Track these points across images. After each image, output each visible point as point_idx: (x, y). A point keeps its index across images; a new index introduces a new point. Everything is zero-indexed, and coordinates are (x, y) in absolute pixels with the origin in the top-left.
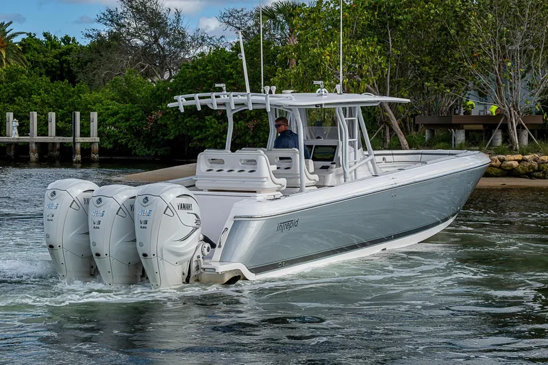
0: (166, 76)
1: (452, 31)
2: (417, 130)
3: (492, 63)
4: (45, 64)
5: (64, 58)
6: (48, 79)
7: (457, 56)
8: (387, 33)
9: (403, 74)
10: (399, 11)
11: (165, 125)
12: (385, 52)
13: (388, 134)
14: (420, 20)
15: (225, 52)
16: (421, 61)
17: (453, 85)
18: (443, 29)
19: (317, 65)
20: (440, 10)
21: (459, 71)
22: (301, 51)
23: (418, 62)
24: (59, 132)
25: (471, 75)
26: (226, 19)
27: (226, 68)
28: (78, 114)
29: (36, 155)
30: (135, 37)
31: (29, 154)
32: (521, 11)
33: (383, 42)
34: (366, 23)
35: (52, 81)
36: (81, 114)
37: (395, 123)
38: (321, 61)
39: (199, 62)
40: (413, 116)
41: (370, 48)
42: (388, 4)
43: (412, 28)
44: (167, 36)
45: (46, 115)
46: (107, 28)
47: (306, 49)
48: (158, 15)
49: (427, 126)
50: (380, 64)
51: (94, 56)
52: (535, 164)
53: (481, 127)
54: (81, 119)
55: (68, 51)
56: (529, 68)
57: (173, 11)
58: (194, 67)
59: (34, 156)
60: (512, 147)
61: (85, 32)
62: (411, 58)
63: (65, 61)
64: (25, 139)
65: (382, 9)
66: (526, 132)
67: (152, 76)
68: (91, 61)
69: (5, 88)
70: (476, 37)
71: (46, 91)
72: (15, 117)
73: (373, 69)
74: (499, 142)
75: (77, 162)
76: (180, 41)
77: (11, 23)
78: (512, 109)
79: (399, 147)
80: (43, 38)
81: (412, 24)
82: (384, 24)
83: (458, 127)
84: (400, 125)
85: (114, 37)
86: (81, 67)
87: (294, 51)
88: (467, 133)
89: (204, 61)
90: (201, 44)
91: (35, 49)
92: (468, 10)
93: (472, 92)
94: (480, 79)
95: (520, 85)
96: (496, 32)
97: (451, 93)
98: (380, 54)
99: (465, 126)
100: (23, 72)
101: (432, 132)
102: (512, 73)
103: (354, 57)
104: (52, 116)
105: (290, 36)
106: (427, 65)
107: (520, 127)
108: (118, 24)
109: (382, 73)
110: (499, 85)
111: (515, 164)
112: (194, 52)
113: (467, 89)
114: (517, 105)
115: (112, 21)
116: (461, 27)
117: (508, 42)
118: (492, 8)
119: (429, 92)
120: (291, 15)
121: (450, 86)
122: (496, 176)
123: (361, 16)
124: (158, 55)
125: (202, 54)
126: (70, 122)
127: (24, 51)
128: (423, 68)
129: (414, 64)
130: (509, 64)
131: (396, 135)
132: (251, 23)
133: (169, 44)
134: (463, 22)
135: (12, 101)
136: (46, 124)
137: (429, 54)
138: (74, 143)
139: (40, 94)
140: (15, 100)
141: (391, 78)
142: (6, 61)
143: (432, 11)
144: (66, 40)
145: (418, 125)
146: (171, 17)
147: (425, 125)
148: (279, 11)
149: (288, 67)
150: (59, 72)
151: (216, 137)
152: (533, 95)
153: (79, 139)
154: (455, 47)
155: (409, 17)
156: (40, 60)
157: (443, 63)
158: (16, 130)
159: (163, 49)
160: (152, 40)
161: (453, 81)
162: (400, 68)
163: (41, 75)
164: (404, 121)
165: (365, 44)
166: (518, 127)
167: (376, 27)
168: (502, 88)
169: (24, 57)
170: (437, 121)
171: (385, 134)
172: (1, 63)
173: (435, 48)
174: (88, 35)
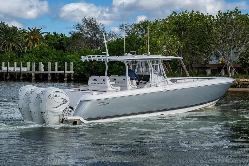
0: (99, 48)
1: (206, 32)
2: (192, 69)
3: (221, 44)
4: (54, 44)
5: (61, 41)
6: (55, 50)
7: (208, 41)
8: (182, 33)
9: (187, 48)
10: (186, 25)
11: (98, 67)
12: (181, 40)
13: (182, 71)
14: (194, 28)
15: (121, 40)
16: (194, 43)
17: (206, 53)
18: (203, 31)
19: (155, 44)
20: (201, 24)
21: (208, 47)
23: (193, 44)
24: (59, 69)
25: (213, 49)
26: (121, 27)
27: (121, 46)
28: (66, 63)
29: (50, 78)
30: (87, 34)
31: (48, 78)
32: (232, 25)
33: (180, 36)
34: (174, 29)
35: (56, 50)
36: (67, 63)
37: (184, 67)
38: (157, 43)
39: (111, 44)
40: (191, 64)
41: (175, 38)
42: (183, 22)
43: (191, 31)
44: (99, 34)
45: (54, 63)
46: (77, 31)
47: (151, 38)
48: (96, 26)
49: (196, 68)
50: (179, 44)
51: (72, 41)
52: (237, 82)
53: (216, 68)
54: (67, 64)
55: (62, 40)
56: (235, 46)
57: (101, 25)
59: (49, 78)
60: (228, 76)
61: (69, 32)
62: (191, 42)
63: (61, 43)
64: (46, 72)
65: (180, 24)
66: (234, 71)
67: (93, 49)
68: (71, 43)
69: (39, 53)
70: (215, 34)
71: (54, 54)
72: (42, 63)
73: (176, 46)
74: (224, 74)
75: (66, 80)
77: (41, 29)
78: (228, 62)
79: (186, 76)
80: (53, 34)
81: (191, 29)
82: (180, 30)
83: (208, 68)
84: (186, 67)
85: (79, 34)
86: (67, 45)
87: (147, 39)
88: (211, 70)
89: (113, 43)
90: (112, 37)
91: (51, 39)
92: (212, 24)
93: (214, 55)
94: (216, 50)
95: (231, 53)
96: (222, 33)
97: (206, 56)
98: (179, 41)
99: (211, 68)
100: (46, 47)
101: (198, 70)
102: (228, 48)
103: (169, 41)
104: (56, 63)
105: (145, 34)
106: (196, 45)
107: (231, 68)
108: (81, 29)
109: (180, 48)
110: (223, 52)
112: (109, 40)
113: (211, 54)
114: (230, 60)
115: (79, 28)
116: (210, 31)
117: (227, 36)
118: (221, 23)
119: (197, 55)
120: (146, 26)
121: (205, 53)
123: (172, 26)
124: (96, 41)
125: (112, 40)
126: (63, 65)
127: (46, 39)
128: (195, 46)
129: (192, 44)
130: (228, 45)
131: (185, 71)
132: (130, 29)
133: (100, 36)
134: (210, 29)
135: (41, 57)
136: (54, 66)
137: (198, 41)
138: (64, 73)
139: (52, 55)
140: (42, 57)
141: (183, 50)
142: (40, 43)
143: (199, 25)
144: (62, 35)
145: (193, 67)
146: (101, 27)
147: (196, 67)
148: (142, 24)
149: (144, 45)
150: (59, 47)
151: (117, 71)
152: (237, 56)
153: (66, 72)
154: (207, 38)
155: (190, 27)
156: (52, 42)
157: (203, 44)
158: (43, 69)
159: (98, 38)
160: (94, 35)
161: (206, 51)
162: (187, 46)
163: (52, 48)
164: (188, 66)
165: (173, 37)
166: (231, 69)
167: (177, 31)
168: (225, 54)
169: (46, 41)
170: (200, 66)
171: (180, 71)
172: (38, 44)
173: (199, 39)
174: (70, 33)
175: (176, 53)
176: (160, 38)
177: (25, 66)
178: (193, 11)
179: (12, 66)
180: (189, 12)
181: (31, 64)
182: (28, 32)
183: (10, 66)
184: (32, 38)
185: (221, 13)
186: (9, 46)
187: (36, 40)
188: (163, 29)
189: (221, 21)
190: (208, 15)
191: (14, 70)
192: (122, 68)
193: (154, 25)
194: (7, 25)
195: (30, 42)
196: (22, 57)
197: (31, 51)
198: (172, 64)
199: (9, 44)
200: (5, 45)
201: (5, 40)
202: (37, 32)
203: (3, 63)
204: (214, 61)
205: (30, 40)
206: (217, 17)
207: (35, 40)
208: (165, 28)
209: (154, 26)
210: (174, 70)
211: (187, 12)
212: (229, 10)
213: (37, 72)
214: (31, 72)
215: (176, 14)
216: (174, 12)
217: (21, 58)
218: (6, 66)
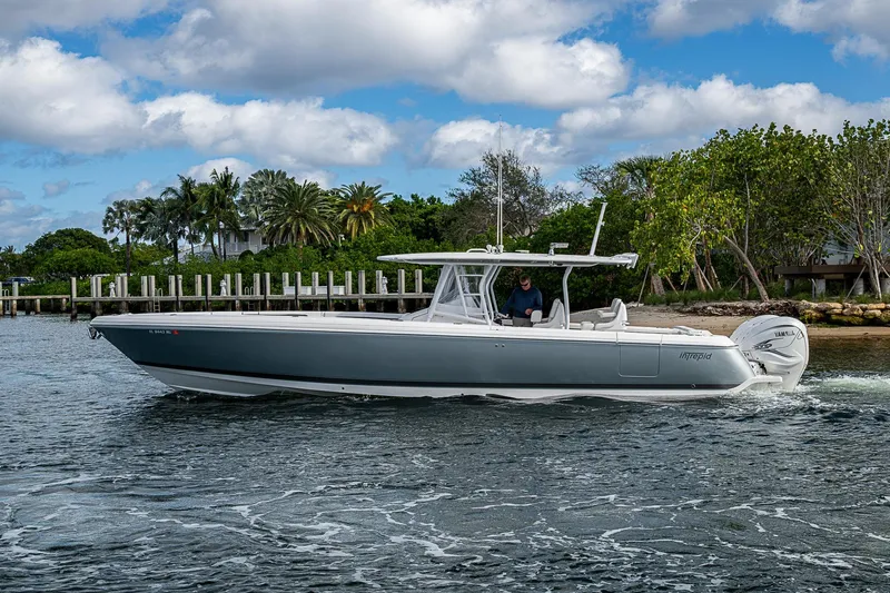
0: (527, 232)
1: (811, 181)
2: (776, 281)
3: (853, 212)
4: (411, 224)
5: (430, 217)
6: (415, 238)
7: (816, 205)
8: (745, 185)
9: (761, 225)
10: (757, 163)
12: (743, 204)
13: (747, 285)
14: (778, 171)
15: (584, 208)
16: (780, 211)
17: (812, 235)
18: (802, 179)
19: (675, 217)
20: (798, 160)
21: (819, 221)
22: (659, 204)
23: (776, 212)
24: (426, 288)
25: (832, 224)
26: (584, 176)
27: (584, 224)
31: (398, 310)
33: (741, 194)
34: (724, 175)
37: (754, 274)
38: (679, 213)
39: (558, 219)
40: (772, 267)
41: (728, 200)
42: (746, 156)
43: (770, 179)
44: (528, 193)
45: (413, 272)
46: (470, 188)
47: (663, 202)
48: (519, 173)
50: (738, 216)
51: (457, 215)
53: (841, 276)
55: (433, 212)
57: (532, 169)
58: (553, 224)
60: (874, 296)
61: (449, 192)
62: (770, 208)
63: (430, 220)
64: (394, 295)
65: (740, 161)
67: (512, 233)
68: (455, 220)
70: (836, 186)
72: (384, 274)
73: (731, 220)
74: (861, 291)
76: (540, 199)
77: (379, 186)
78: (874, 258)
79: (759, 299)
80: (410, 200)
81: (770, 175)
82: (741, 176)
83: (818, 276)
84: (759, 276)
85: (476, 196)
86: (446, 226)
87: (652, 204)
88: (827, 282)
89: (564, 217)
90: (560, 201)
91: (402, 210)
92: (828, 160)
93: (832, 242)
94: (840, 228)
96: (856, 181)
97: (811, 243)
98: (738, 206)
99: (826, 276)
100: (391, 232)
101: (792, 282)
102: (873, 222)
103: (712, 209)
104: (419, 273)
105: (648, 190)
106: (786, 216)
107: (883, 276)
108: (480, 184)
109: (741, 224)
110: (860, 233)
111: (878, 313)
112: (553, 209)
113: (826, 239)
114: (879, 253)
115: (474, 180)
116: (820, 177)
117: (869, 190)
118: (851, 156)
119: (788, 242)
120: (648, 169)
121: (810, 236)
122: (859, 325)
123: (718, 168)
124: (518, 213)
125: (561, 210)
127: (392, 212)
128: (782, 219)
129: (773, 215)
130: (871, 212)
131: (755, 286)
132: (608, 178)
133: (528, 201)
134: (822, 172)
136: (414, 281)
137: (788, 204)
141: (749, 229)
142: (375, 222)
143: (790, 162)
144: (432, 200)
145: (777, 276)
146: (531, 174)
147: (784, 275)
149: (645, 220)
150: (424, 231)
154: (814, 197)
155: (767, 168)
156: (406, 220)
157: (803, 213)
158: (385, 288)
159: (523, 206)
160: (513, 198)
161: (812, 230)
162: (759, 218)
163: (407, 234)
164: (763, 271)
165: (722, 197)
166: (880, 276)
167: (734, 179)
168: (864, 237)
169: (392, 217)
170: (796, 271)
171: (744, 284)
172: (370, 224)
173: (794, 198)
174: (452, 195)
175: (731, 237)
176: (685, 201)
177: (340, 282)
178: (773, 126)
179: (307, 282)
180: (762, 130)
181: (355, 278)
182: (347, 196)
183: (303, 284)
184: (355, 209)
185: (853, 128)
186: (299, 232)
187: (366, 216)
188: (695, 178)
189: (851, 150)
190: (816, 135)
191: (313, 292)
192: (588, 281)
193: (669, 166)
194: (293, 179)
195: (352, 221)
196: (332, 259)
197: (354, 244)
198: (721, 267)
199: (299, 228)
200: (287, 230)
201: (288, 217)
202: (367, 195)
203: (286, 276)
204: (834, 259)
205: (351, 216)
206: (841, 141)
207: (363, 216)
208: (700, 175)
209: (670, 170)
210: (726, 284)
211: (758, 129)
212: (872, 121)
213: (370, 296)
214: (356, 296)
215: (729, 136)
216: (723, 132)
217: (330, 263)
218: (293, 282)
